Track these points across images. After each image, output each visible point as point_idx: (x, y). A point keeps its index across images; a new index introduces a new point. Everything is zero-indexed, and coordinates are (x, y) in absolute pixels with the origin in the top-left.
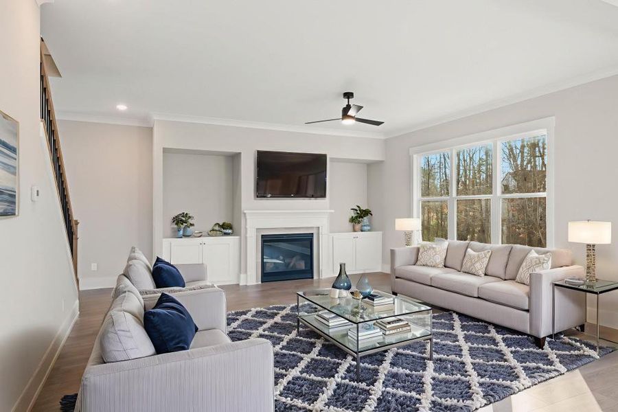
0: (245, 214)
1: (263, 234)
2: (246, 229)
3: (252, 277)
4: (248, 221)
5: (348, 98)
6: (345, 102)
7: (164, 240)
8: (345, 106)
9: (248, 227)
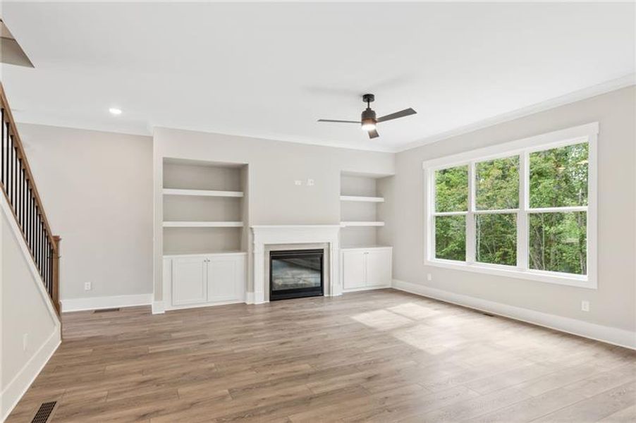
0: (251, 228)
1: (272, 250)
2: (253, 244)
3: (260, 296)
4: (255, 236)
5: (369, 102)
6: (364, 106)
7: (164, 257)
8: (365, 110)
9: (255, 242)
